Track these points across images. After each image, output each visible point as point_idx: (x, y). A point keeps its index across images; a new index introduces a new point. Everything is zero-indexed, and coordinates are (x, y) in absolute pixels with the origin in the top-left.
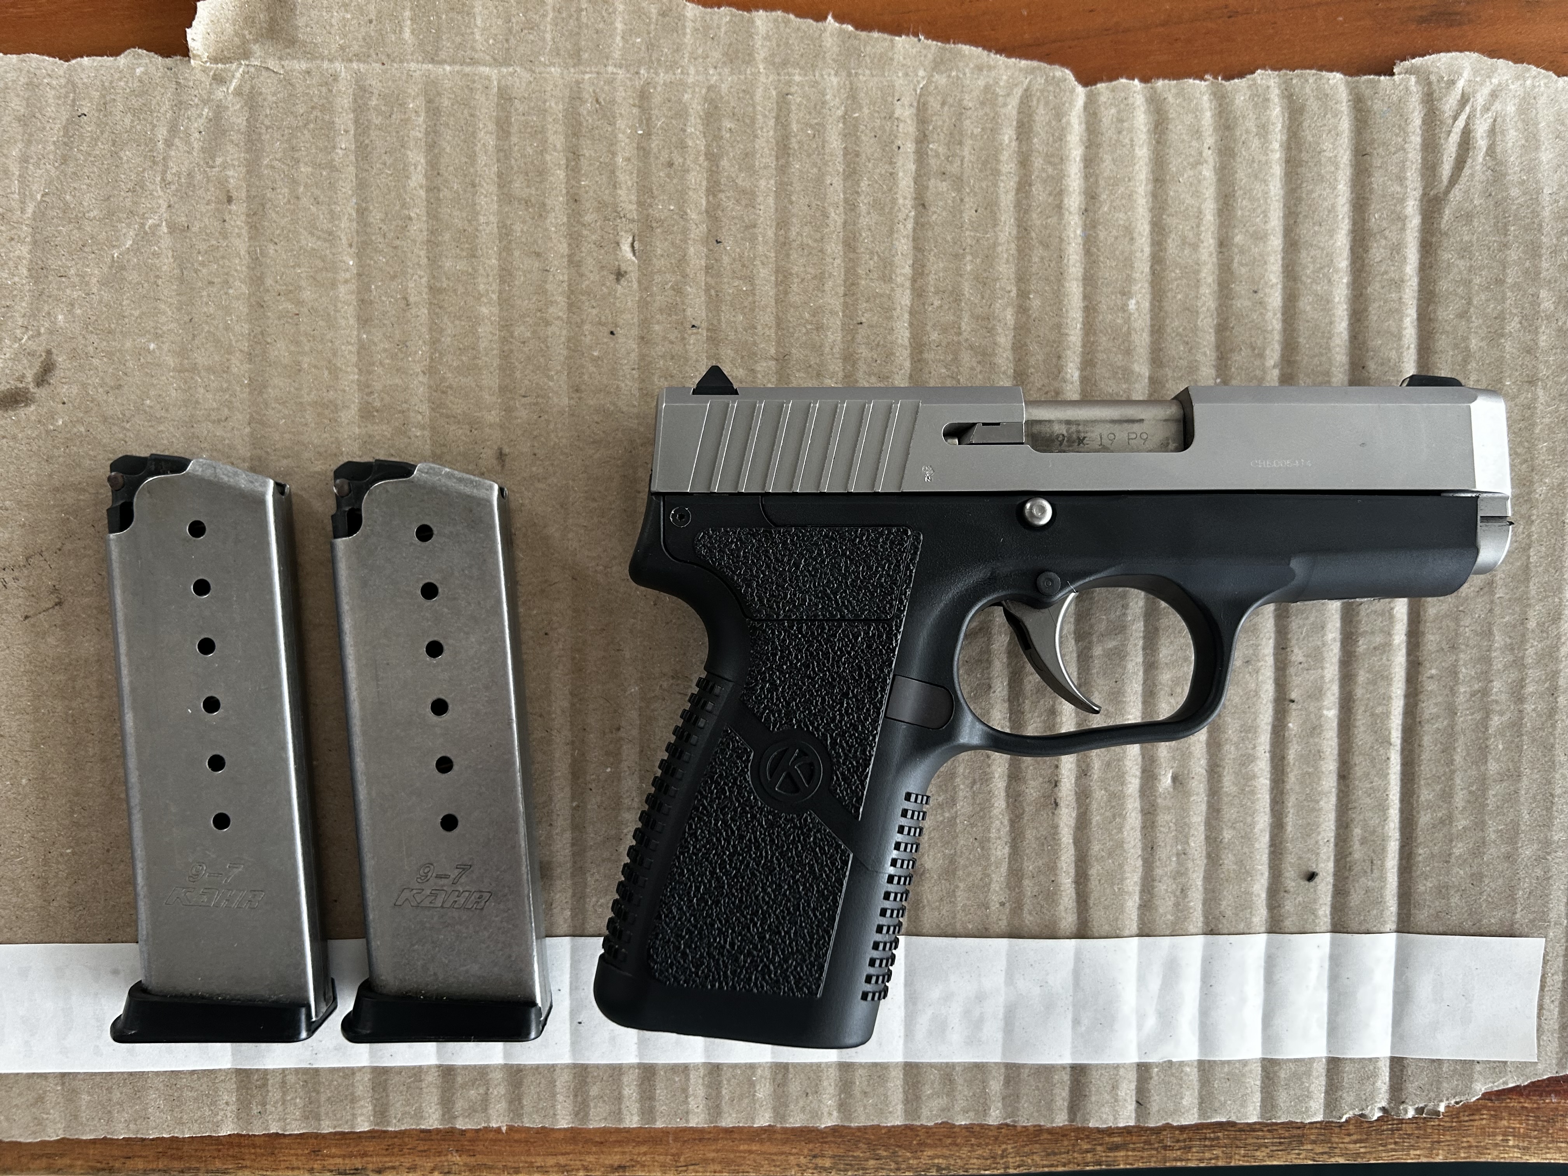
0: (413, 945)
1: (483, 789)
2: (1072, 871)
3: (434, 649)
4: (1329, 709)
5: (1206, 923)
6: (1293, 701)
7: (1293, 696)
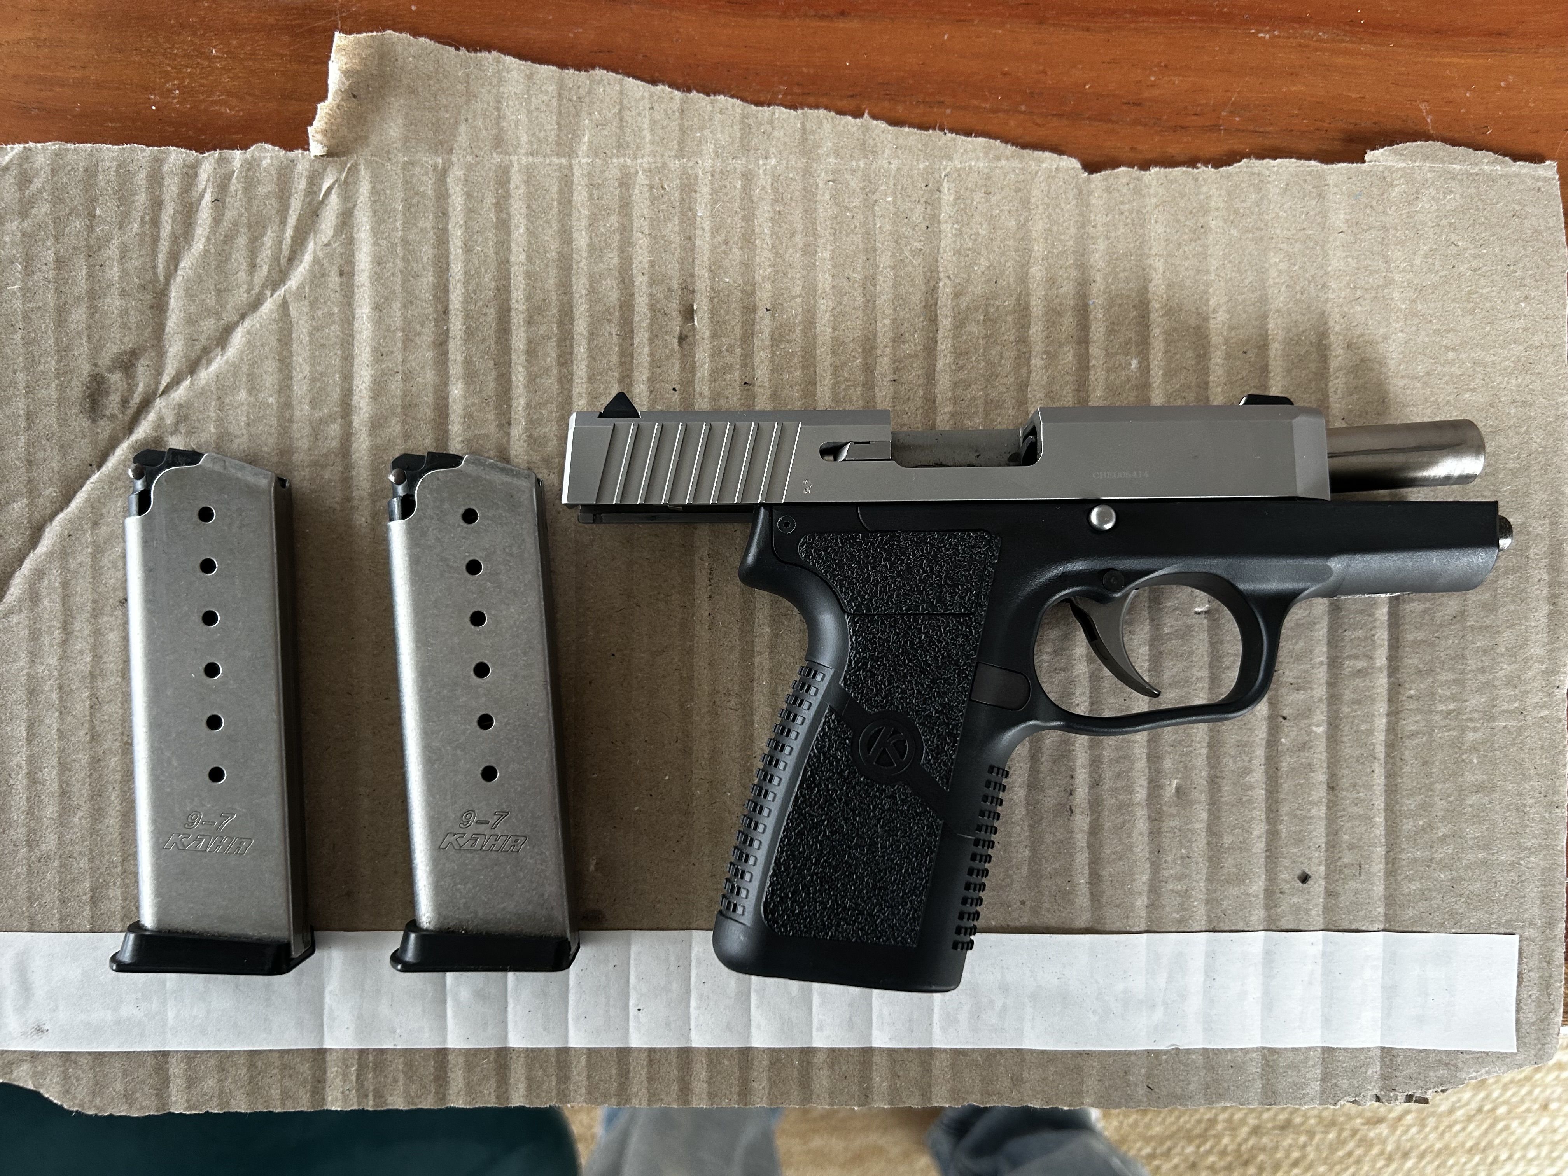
0: (456, 884)
1: (520, 743)
2: (1086, 871)
3: (478, 619)
4: (1318, 725)
5: (1210, 921)
6: (1285, 718)
7: (1285, 713)
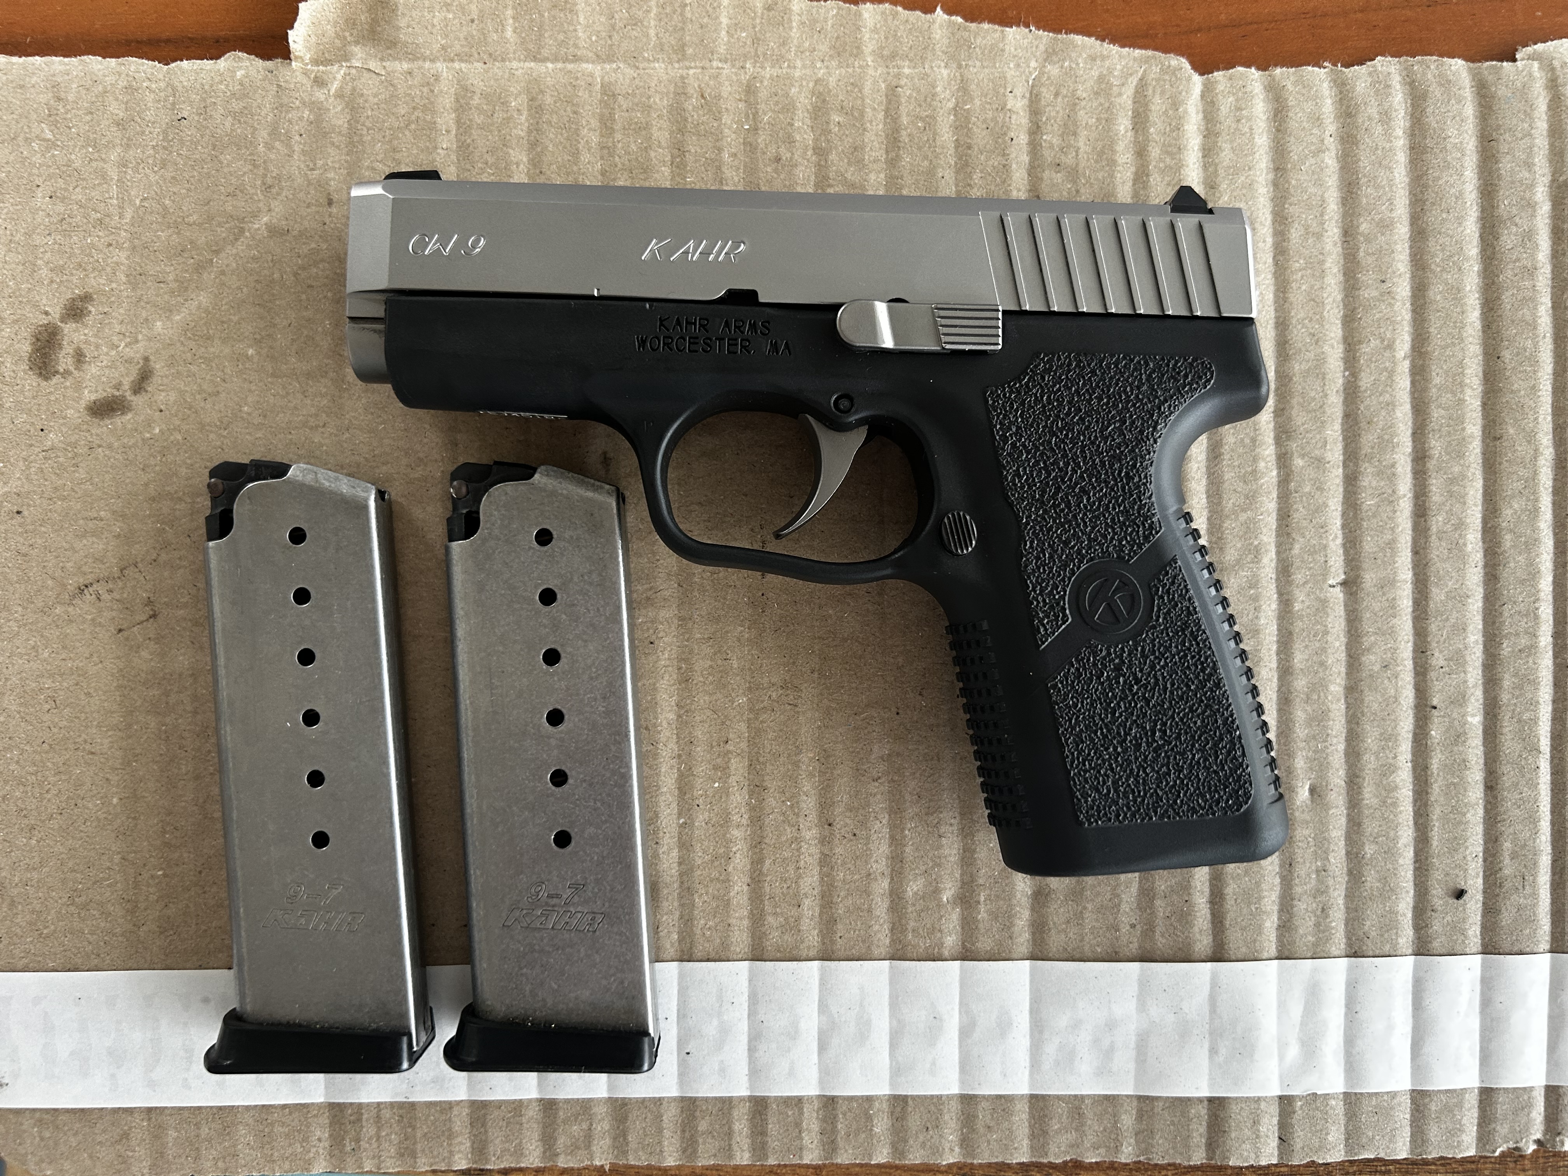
0: (521, 969)
1: (599, 804)
2: (1207, 890)
3: (552, 657)
4: (1473, 715)
5: (1349, 944)
6: (1435, 708)
7: (1435, 702)
